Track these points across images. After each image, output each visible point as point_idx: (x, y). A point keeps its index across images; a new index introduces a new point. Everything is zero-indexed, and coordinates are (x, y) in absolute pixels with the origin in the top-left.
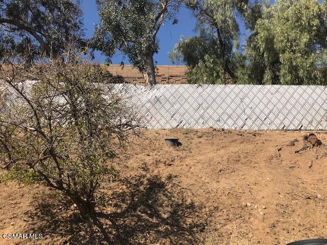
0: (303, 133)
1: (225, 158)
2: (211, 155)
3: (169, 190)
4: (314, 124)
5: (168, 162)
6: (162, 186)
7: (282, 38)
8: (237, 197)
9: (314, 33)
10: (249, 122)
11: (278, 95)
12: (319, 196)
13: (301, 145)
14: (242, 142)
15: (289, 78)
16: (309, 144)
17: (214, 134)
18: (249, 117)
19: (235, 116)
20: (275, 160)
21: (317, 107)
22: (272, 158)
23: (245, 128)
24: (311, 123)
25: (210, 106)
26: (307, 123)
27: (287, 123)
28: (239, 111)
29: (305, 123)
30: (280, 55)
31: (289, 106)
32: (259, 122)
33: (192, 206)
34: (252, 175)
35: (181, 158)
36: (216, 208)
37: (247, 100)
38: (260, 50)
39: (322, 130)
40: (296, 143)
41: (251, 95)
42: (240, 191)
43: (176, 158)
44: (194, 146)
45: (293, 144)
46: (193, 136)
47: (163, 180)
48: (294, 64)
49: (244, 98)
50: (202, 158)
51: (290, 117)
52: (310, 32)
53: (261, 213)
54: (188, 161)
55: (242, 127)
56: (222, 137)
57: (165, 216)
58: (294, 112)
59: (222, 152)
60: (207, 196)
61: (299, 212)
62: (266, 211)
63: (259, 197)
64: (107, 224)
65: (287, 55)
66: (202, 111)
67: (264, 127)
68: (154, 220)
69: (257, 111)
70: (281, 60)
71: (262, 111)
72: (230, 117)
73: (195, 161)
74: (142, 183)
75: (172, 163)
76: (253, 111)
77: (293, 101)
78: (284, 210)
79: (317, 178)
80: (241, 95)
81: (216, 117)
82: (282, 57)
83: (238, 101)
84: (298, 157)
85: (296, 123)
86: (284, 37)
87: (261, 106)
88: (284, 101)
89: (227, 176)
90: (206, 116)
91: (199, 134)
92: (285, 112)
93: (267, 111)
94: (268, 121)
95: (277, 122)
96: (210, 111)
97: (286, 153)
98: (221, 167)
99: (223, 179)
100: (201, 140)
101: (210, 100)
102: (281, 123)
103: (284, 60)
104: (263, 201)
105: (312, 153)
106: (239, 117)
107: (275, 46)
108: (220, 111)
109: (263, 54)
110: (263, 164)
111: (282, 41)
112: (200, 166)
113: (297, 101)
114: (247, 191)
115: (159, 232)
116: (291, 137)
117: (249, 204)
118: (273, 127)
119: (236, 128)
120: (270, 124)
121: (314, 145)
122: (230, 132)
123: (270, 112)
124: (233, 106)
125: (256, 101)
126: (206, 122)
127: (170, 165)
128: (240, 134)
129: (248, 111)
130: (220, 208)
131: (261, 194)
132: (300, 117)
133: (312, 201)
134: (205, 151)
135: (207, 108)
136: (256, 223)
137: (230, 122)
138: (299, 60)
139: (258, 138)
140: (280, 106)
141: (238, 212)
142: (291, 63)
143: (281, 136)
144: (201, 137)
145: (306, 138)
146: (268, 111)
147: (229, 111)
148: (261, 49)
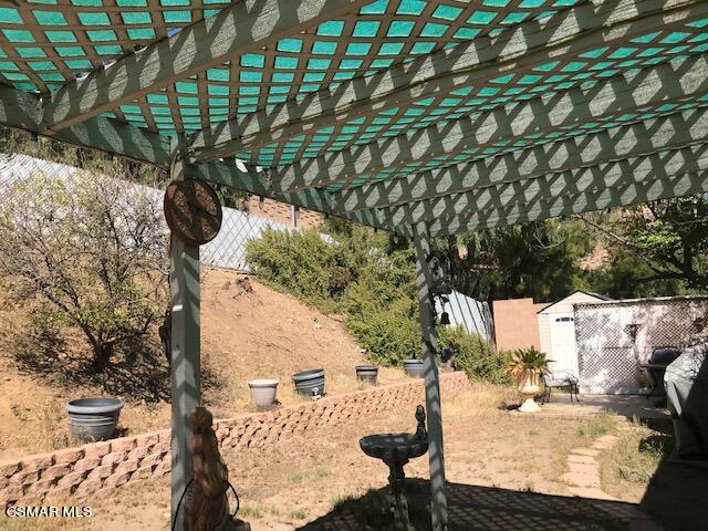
4: (226, 260)
8: (216, 347)
12: (275, 344)
16: (243, 290)
20: (217, 307)
24: (222, 258)
40: (230, 287)
42: (212, 339)
45: (227, 287)
53: (242, 360)
62: (245, 357)
63: (232, 345)
84: (238, 305)
97: (224, 299)
104: (237, 349)
105: (247, 299)
114: (217, 340)
121: (247, 291)
133: (272, 348)
136: (243, 369)
145: (240, 282)
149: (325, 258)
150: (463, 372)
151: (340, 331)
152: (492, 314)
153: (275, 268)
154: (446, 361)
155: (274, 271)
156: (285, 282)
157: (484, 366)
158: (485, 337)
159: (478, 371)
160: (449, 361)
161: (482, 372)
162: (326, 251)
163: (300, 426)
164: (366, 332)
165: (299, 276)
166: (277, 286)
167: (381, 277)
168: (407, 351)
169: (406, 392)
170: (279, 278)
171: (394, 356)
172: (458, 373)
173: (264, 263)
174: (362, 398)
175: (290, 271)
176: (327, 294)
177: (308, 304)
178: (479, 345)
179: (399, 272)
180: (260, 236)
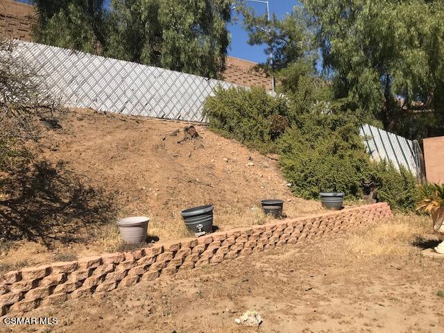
0: (183, 125)
1: (114, 145)
2: (99, 141)
3: (63, 176)
4: (191, 115)
5: (52, 147)
6: (53, 172)
7: (167, 11)
8: (134, 183)
9: (199, 16)
10: (129, 106)
11: (161, 80)
12: (197, 180)
13: (182, 136)
14: (127, 129)
15: (169, 60)
16: (189, 136)
17: (96, 116)
18: (129, 100)
19: (114, 97)
20: (160, 150)
21: (194, 98)
22: (157, 147)
23: (125, 112)
24: (188, 114)
25: (85, 81)
26: (185, 113)
27: (167, 111)
28: (119, 92)
29: (183, 113)
30: (164, 31)
31: (170, 94)
32: (139, 107)
33: (91, 190)
34: (142, 163)
35: (67, 143)
36: (117, 192)
37: (128, 80)
38: (141, 17)
39: (197, 122)
40: (178, 134)
41: (133, 75)
42: (135, 176)
43: (61, 143)
44: (77, 130)
45: (175, 134)
46: (73, 119)
47: (54, 166)
48: (177, 45)
49: (125, 78)
50: (90, 143)
51: (171, 105)
52: (195, 13)
53: (156, 194)
54: (75, 147)
55: (122, 111)
56: (106, 122)
57: (66, 201)
58: (175, 101)
59: (109, 138)
60: (105, 181)
61: (184, 192)
62: (159, 192)
63: (152, 182)
64: (7, 211)
65: (171, 33)
66: (76, 86)
67: (144, 114)
68: (58, 205)
69: (139, 94)
70: (164, 37)
71: (143, 95)
72: (108, 97)
73: (85, 147)
74: (28, 169)
75: (57, 148)
76: (134, 94)
77: (174, 89)
78: (173, 191)
79: (195, 166)
80: (123, 73)
81: (92, 95)
82: (165, 34)
83: (119, 79)
84: (180, 148)
85: (175, 112)
86: (170, 10)
87: (143, 90)
88: (166, 87)
89: (119, 162)
90: (81, 93)
91: (79, 115)
92: (166, 99)
93: (148, 96)
94: (148, 107)
95: (158, 109)
96: (86, 87)
97: (170, 143)
98: (111, 154)
99: (116, 166)
100: (82, 123)
101: (86, 73)
102: (162, 111)
103: (167, 38)
104: (155, 184)
105: (191, 144)
106: (119, 99)
107: (159, 18)
108: (98, 89)
109: (144, 23)
110: (149, 153)
111: (167, 14)
112: (91, 153)
113: (178, 90)
114: (140, 177)
115: (66, 214)
116: (173, 127)
117: (144, 188)
118: (153, 114)
119: (115, 111)
120: (150, 110)
121: (192, 137)
122: (113, 116)
123: (152, 98)
124: (113, 85)
125: (138, 82)
126: (81, 100)
127: (55, 150)
128: (123, 119)
129: (129, 94)
130: (121, 191)
131: (153, 180)
132: (179, 106)
133: (192, 184)
134: (92, 137)
135: (83, 83)
136: (152, 203)
137: (109, 103)
138: (181, 41)
139: (141, 125)
140: (162, 92)
141: (136, 194)
142: (174, 42)
143: (163, 126)
144: (82, 120)
145: (187, 129)
146: (150, 96)
147: (108, 91)
148: (143, 17)
149: (268, 109)
150: (385, 204)
151: (272, 168)
152: (423, 150)
153: (223, 119)
154: (368, 193)
155: (222, 121)
156: (231, 129)
157: (407, 198)
158: (414, 171)
159: (401, 202)
160: (372, 194)
161: (405, 204)
162: (270, 104)
163: (171, 266)
164: (292, 168)
165: (241, 124)
166: (225, 132)
167: (319, 123)
168: (328, 185)
169: (315, 225)
170: (225, 126)
171: (315, 189)
172: (380, 204)
173: (215, 115)
174: (258, 233)
175: (235, 121)
176: (267, 137)
177: (248, 147)
178: (402, 179)
179: (335, 117)
180: (213, 95)
